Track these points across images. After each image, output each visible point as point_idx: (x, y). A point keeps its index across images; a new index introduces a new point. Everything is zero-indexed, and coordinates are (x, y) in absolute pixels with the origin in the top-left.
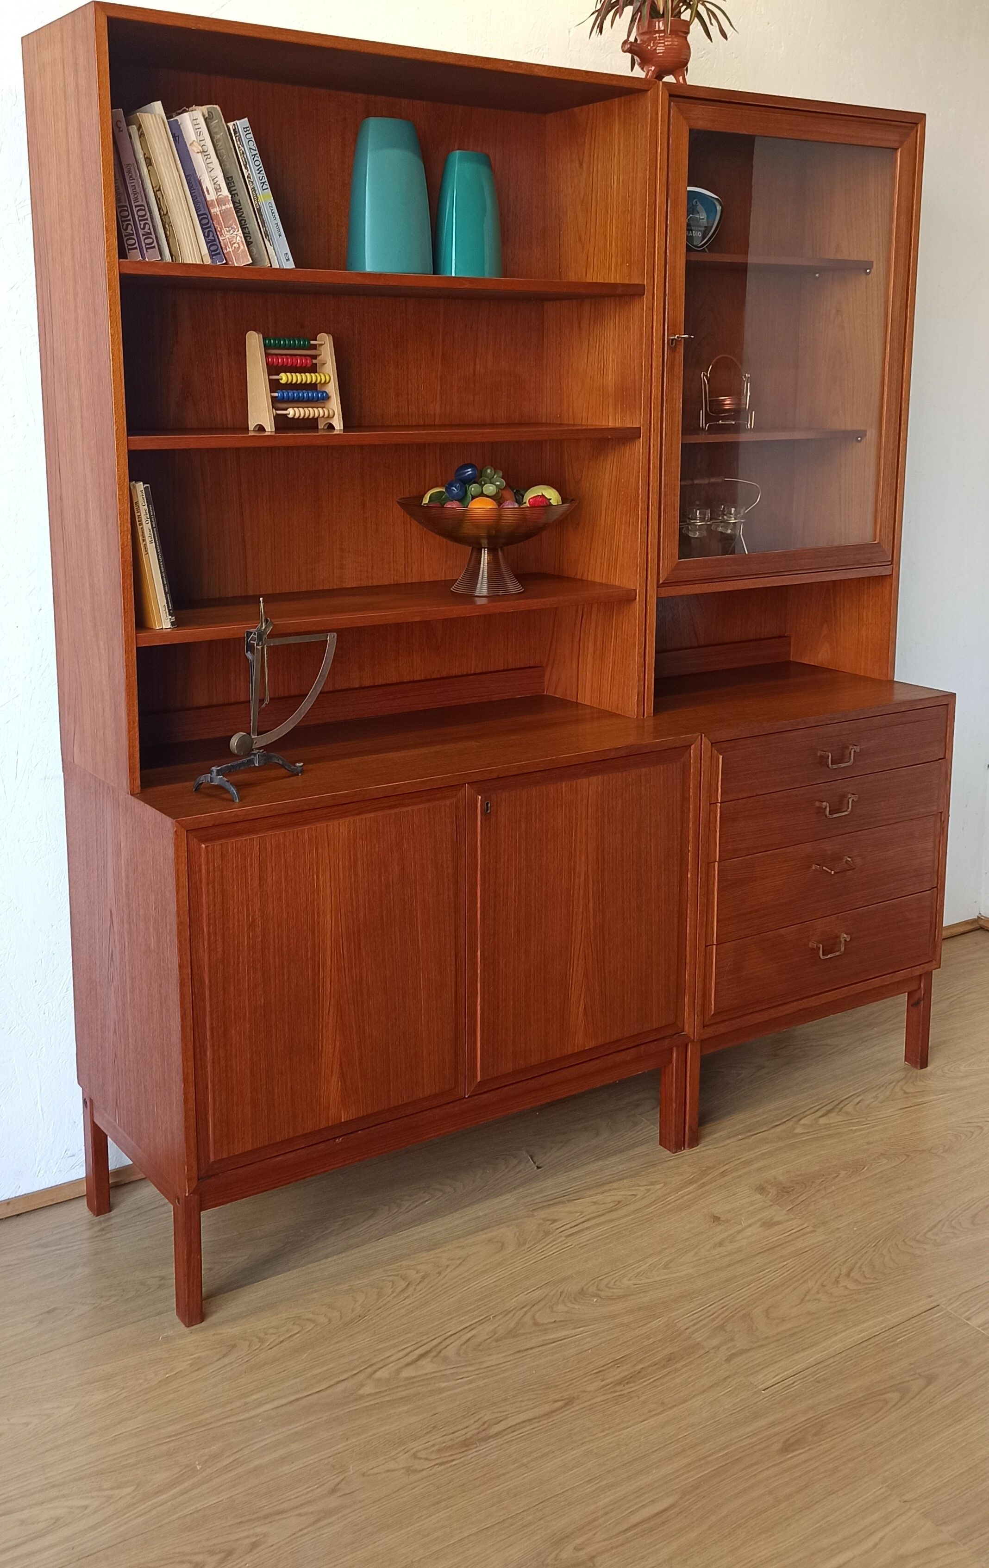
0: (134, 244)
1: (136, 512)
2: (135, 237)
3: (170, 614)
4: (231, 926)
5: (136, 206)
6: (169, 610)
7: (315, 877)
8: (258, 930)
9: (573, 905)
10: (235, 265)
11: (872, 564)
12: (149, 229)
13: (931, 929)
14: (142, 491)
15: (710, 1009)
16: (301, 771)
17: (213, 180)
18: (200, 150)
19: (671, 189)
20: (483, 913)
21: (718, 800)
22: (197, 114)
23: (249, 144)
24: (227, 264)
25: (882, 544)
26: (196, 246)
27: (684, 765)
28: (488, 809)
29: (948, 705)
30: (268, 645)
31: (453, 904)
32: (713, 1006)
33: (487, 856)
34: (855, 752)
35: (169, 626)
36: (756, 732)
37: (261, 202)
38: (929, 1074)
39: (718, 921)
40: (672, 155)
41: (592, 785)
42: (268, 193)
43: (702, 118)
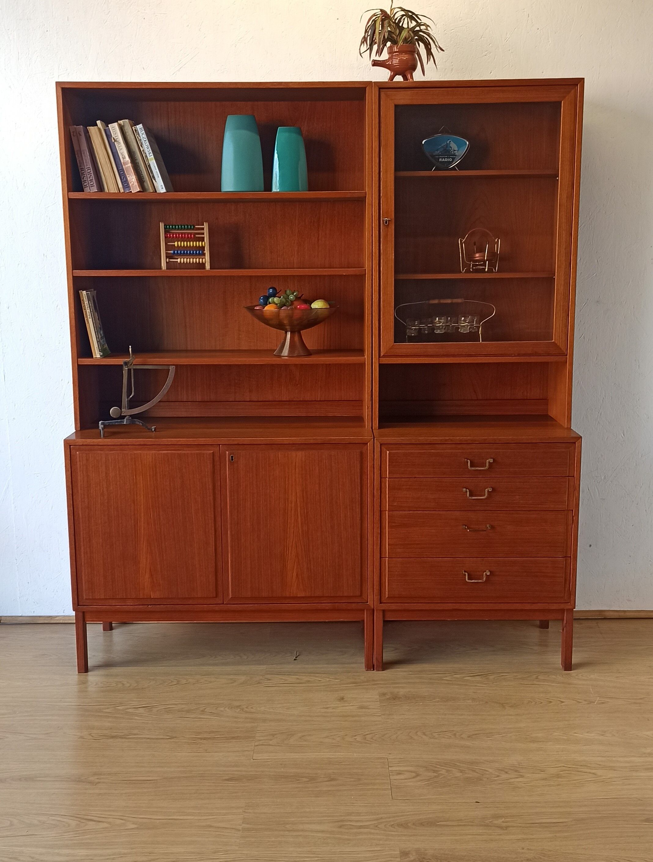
0: (87, 185)
1: (82, 304)
2: (87, 182)
3: (100, 351)
4: (92, 492)
5: (87, 168)
6: (99, 350)
7: (134, 477)
8: (106, 497)
9: (287, 518)
10: (133, 192)
11: (549, 355)
12: (92, 178)
13: (565, 583)
14: (85, 295)
15: (385, 594)
16: (155, 430)
17: (122, 154)
18: (115, 141)
19: (382, 138)
20: (231, 512)
21: (387, 476)
22: (115, 125)
23: (143, 136)
24: (131, 192)
25: (556, 343)
26: (115, 184)
27: (361, 453)
28: (232, 460)
29: (575, 443)
30: (134, 368)
31: (212, 504)
32: (387, 593)
33: (232, 483)
34: (489, 462)
35: (99, 357)
36: (413, 442)
37: (150, 162)
38: (567, 674)
39: (388, 545)
40: (382, 120)
41: (298, 456)
42: (152, 158)
43: (404, 98)
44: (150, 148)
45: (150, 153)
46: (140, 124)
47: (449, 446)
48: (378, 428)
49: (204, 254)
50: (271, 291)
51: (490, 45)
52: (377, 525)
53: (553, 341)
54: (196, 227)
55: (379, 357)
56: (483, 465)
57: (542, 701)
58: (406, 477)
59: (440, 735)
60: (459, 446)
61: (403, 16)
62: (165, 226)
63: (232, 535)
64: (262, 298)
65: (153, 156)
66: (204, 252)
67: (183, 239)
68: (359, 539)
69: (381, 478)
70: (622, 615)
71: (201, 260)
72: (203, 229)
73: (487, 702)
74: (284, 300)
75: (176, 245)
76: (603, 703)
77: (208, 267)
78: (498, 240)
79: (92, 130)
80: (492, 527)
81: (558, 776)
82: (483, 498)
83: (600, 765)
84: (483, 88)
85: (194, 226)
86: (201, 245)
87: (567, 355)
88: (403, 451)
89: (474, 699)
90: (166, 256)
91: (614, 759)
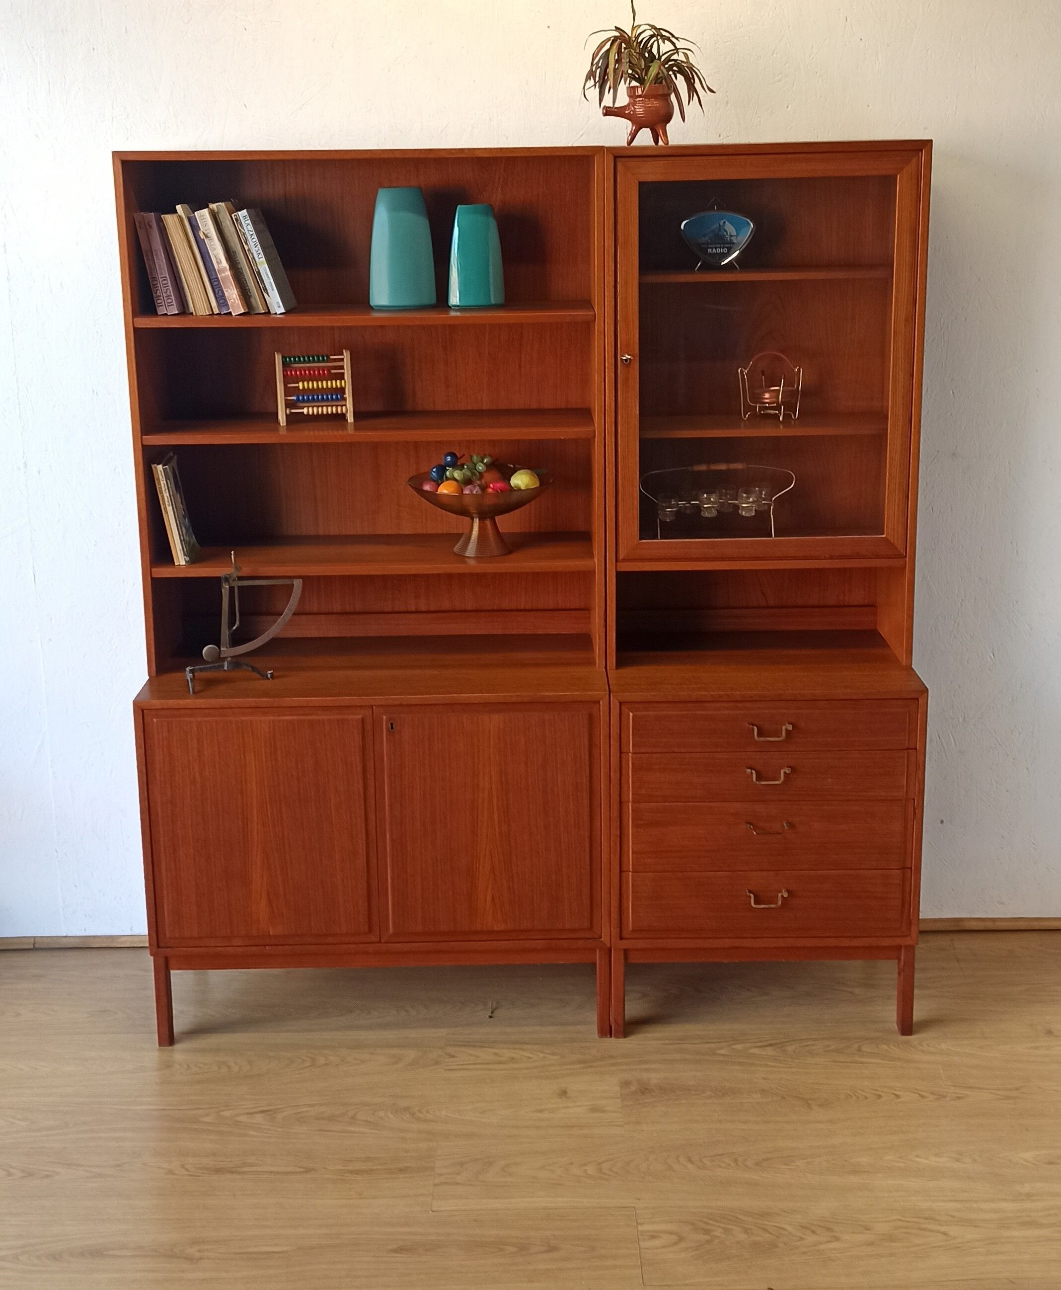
0: (161, 303)
1: (157, 484)
2: (162, 298)
3: (184, 554)
4: (177, 780)
5: (161, 278)
7: (242, 756)
8: (198, 786)
9: (477, 814)
10: (233, 314)
11: (878, 557)
12: (170, 293)
13: (903, 906)
14: (161, 471)
15: (628, 924)
16: (271, 677)
17: (215, 257)
18: (206, 236)
19: (620, 234)
20: (391, 806)
21: (629, 750)
22: (205, 212)
23: (248, 227)
24: (230, 313)
25: (889, 539)
26: (206, 303)
27: (591, 717)
28: (392, 728)
29: (918, 699)
30: (240, 585)
31: (362, 794)
32: (631, 923)
33: (392, 764)
34: (787, 730)
35: (184, 563)
36: (670, 698)
37: (259, 267)
38: (905, 1042)
39: (633, 853)
40: (620, 206)
41: (494, 722)
42: (263, 261)
43: (653, 173)
44: (259, 246)
45: (259, 253)
46: (244, 209)
47: (726, 705)
48: (615, 668)
49: (345, 399)
50: (449, 458)
51: (787, 65)
52: (615, 824)
53: (884, 536)
54: (332, 357)
55: (617, 561)
56: (777, 733)
57: (867, 1095)
58: (660, 751)
59: (713, 1161)
60: (741, 705)
61: (651, 37)
62: (284, 359)
63: (392, 840)
64: (434, 470)
65: (263, 259)
66: (345, 396)
67: (312, 379)
68: (587, 845)
69: (621, 753)
70: (990, 925)
71: (339, 408)
72: (342, 360)
73: (783, 1098)
74: (469, 473)
75: (301, 387)
76: (959, 1098)
77: (350, 418)
78: (799, 370)
79: (169, 220)
80: (791, 825)
81: (891, 1238)
82: (777, 782)
83: (952, 1216)
84: (776, 156)
85: (328, 357)
86: (339, 386)
87: (906, 557)
88: (655, 713)
89: (763, 1092)
90: (286, 404)
91: (975, 1205)
